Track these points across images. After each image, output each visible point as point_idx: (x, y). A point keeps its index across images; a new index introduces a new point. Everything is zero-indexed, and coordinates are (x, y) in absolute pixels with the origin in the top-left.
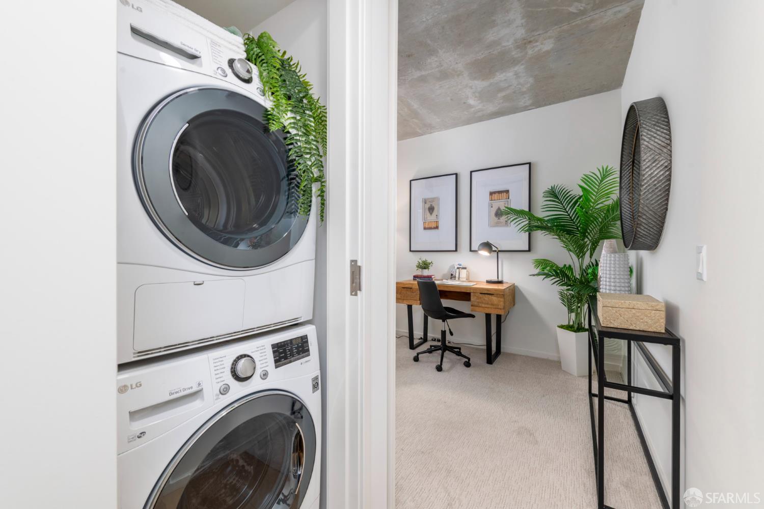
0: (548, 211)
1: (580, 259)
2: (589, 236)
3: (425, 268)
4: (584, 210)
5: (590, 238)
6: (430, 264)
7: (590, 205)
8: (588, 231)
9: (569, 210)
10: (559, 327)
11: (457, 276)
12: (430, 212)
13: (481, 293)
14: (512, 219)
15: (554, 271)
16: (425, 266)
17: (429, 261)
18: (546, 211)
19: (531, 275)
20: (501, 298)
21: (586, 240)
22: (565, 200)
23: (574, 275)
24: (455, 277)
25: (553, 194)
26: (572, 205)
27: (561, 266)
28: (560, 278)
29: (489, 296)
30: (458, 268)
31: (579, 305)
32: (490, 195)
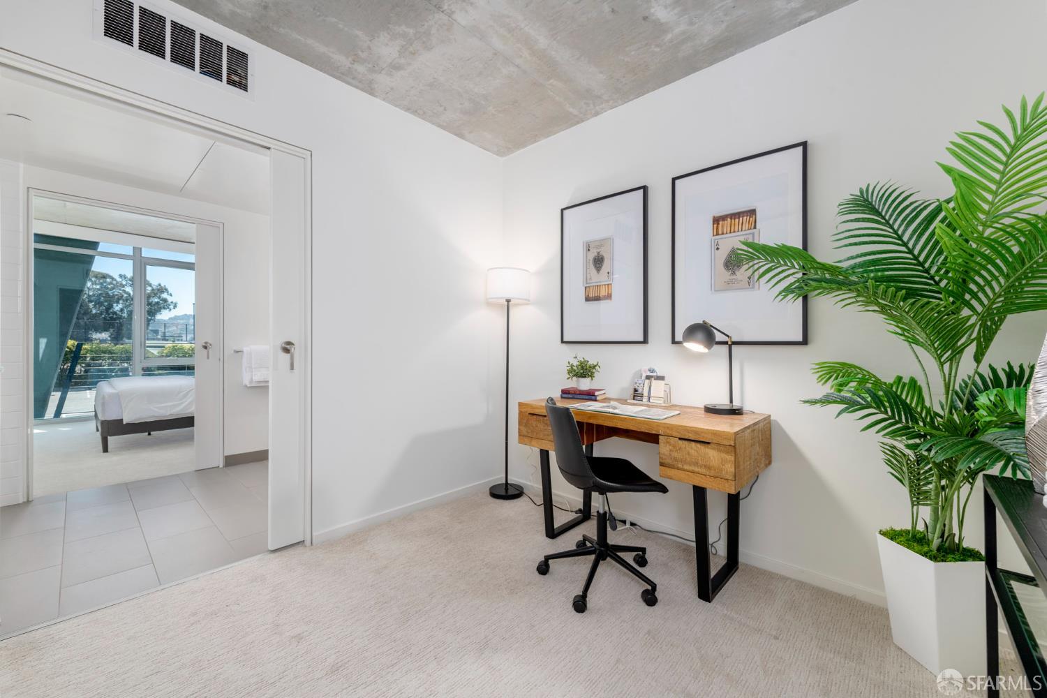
0: (851, 245)
1: (947, 366)
2: (974, 302)
3: (583, 376)
4: (958, 233)
5: (979, 309)
6: (594, 367)
7: (977, 219)
8: (973, 287)
9: (910, 239)
10: (883, 533)
11: (646, 393)
12: (596, 267)
13: (680, 439)
14: (761, 270)
15: (868, 391)
16: (584, 371)
17: (592, 362)
18: (846, 246)
19: (805, 402)
20: (727, 453)
21: (966, 312)
22: (899, 215)
23: (927, 404)
24: (642, 396)
25: (864, 204)
26: (920, 225)
27: (890, 380)
28: (886, 413)
29: (698, 445)
30: (648, 377)
31: (943, 482)
32: (714, 222)
